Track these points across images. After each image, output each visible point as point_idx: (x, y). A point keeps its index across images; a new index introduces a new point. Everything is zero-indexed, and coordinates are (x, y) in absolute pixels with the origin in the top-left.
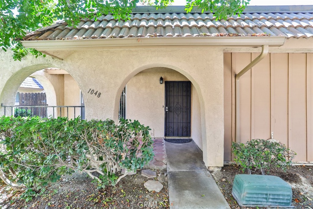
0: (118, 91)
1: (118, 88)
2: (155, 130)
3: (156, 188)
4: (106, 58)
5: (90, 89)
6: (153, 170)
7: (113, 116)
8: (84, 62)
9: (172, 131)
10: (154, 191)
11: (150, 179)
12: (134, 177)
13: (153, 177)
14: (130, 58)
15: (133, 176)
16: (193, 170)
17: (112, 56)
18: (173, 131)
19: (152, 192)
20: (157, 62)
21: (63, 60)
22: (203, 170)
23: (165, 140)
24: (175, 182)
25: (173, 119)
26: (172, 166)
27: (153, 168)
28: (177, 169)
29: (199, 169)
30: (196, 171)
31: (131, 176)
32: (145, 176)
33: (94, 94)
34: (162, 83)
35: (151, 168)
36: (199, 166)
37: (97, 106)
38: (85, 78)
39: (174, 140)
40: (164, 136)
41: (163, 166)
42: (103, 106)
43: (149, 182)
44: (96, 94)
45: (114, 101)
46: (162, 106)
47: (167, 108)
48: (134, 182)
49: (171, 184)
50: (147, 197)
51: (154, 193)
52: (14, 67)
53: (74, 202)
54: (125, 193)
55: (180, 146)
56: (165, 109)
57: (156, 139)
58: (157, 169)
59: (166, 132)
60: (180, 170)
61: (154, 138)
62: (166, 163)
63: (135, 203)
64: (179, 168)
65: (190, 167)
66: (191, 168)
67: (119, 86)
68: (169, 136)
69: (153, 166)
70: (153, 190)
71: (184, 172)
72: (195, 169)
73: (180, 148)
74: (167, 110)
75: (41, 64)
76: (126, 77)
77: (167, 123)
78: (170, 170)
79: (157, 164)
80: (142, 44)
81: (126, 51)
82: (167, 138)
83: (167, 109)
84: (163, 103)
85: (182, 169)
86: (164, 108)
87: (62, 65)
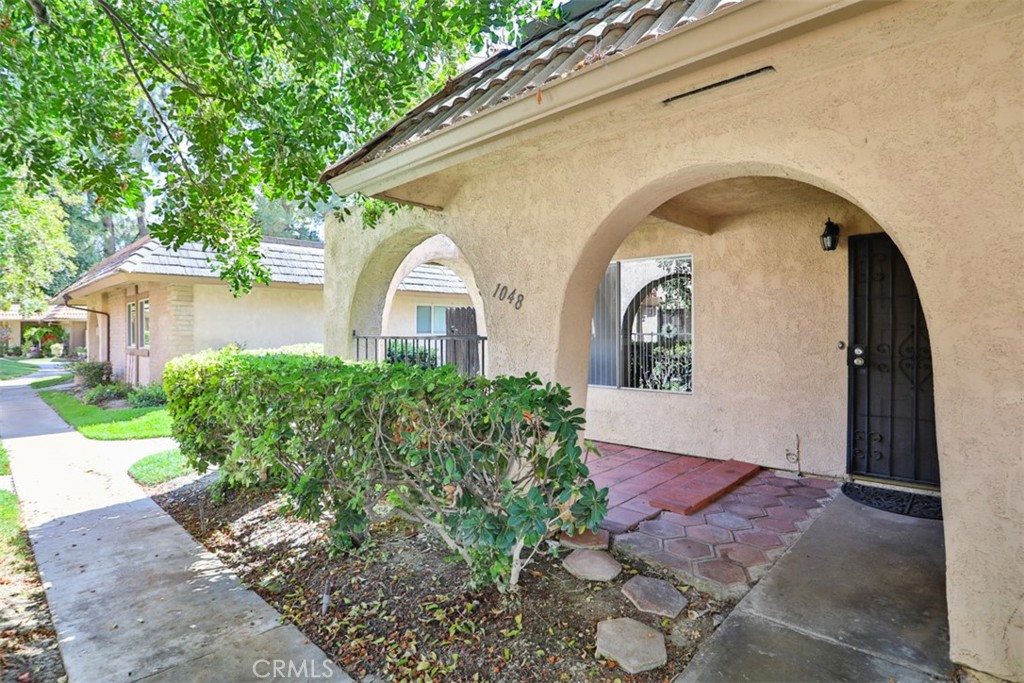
0: (569, 284)
1: (568, 276)
2: (802, 441)
3: (628, 655)
4: (534, 181)
5: (499, 285)
6: (684, 589)
7: (553, 370)
8: (485, 206)
9: (887, 456)
10: (615, 662)
11: (637, 616)
12: (592, 588)
13: (661, 614)
14: (601, 166)
15: (589, 586)
16: (862, 646)
17: (549, 173)
18: (892, 454)
19: (604, 663)
20: (694, 163)
21: (441, 209)
22: (926, 669)
23: (847, 489)
24: (728, 662)
25: (893, 400)
26: (770, 599)
27: (686, 583)
28: (783, 618)
29: (904, 657)
30: (874, 661)
31: (586, 582)
32: (630, 598)
33: (507, 301)
34: (833, 247)
35: (680, 579)
36: (918, 646)
37: (515, 335)
38: (487, 253)
39: (890, 494)
40: (845, 469)
41: (731, 585)
42: (529, 337)
43: (624, 624)
44: (511, 298)
45: (557, 320)
46: (837, 344)
47: (858, 351)
48: (577, 605)
49: (702, 663)
50: (573, 669)
51: (611, 670)
52: (368, 244)
53: (396, 598)
54: (520, 627)
55: (901, 527)
56: (851, 356)
57: (807, 476)
58: (704, 589)
59: (855, 453)
60: (792, 626)
61: (801, 474)
62: (755, 579)
63: (518, 671)
64: (799, 618)
65: (860, 630)
66: (863, 637)
67: (571, 269)
68: (869, 473)
69: (689, 575)
70: (614, 657)
71: (807, 638)
72: (877, 647)
73: (884, 536)
74: (858, 362)
75: (408, 230)
76: (590, 235)
77: (859, 418)
78: (751, 610)
79: (713, 574)
80: (555, 107)
81: (590, 145)
82: (860, 482)
83: (861, 356)
84: (843, 333)
85: (806, 625)
86: (846, 350)
87: (442, 222)
